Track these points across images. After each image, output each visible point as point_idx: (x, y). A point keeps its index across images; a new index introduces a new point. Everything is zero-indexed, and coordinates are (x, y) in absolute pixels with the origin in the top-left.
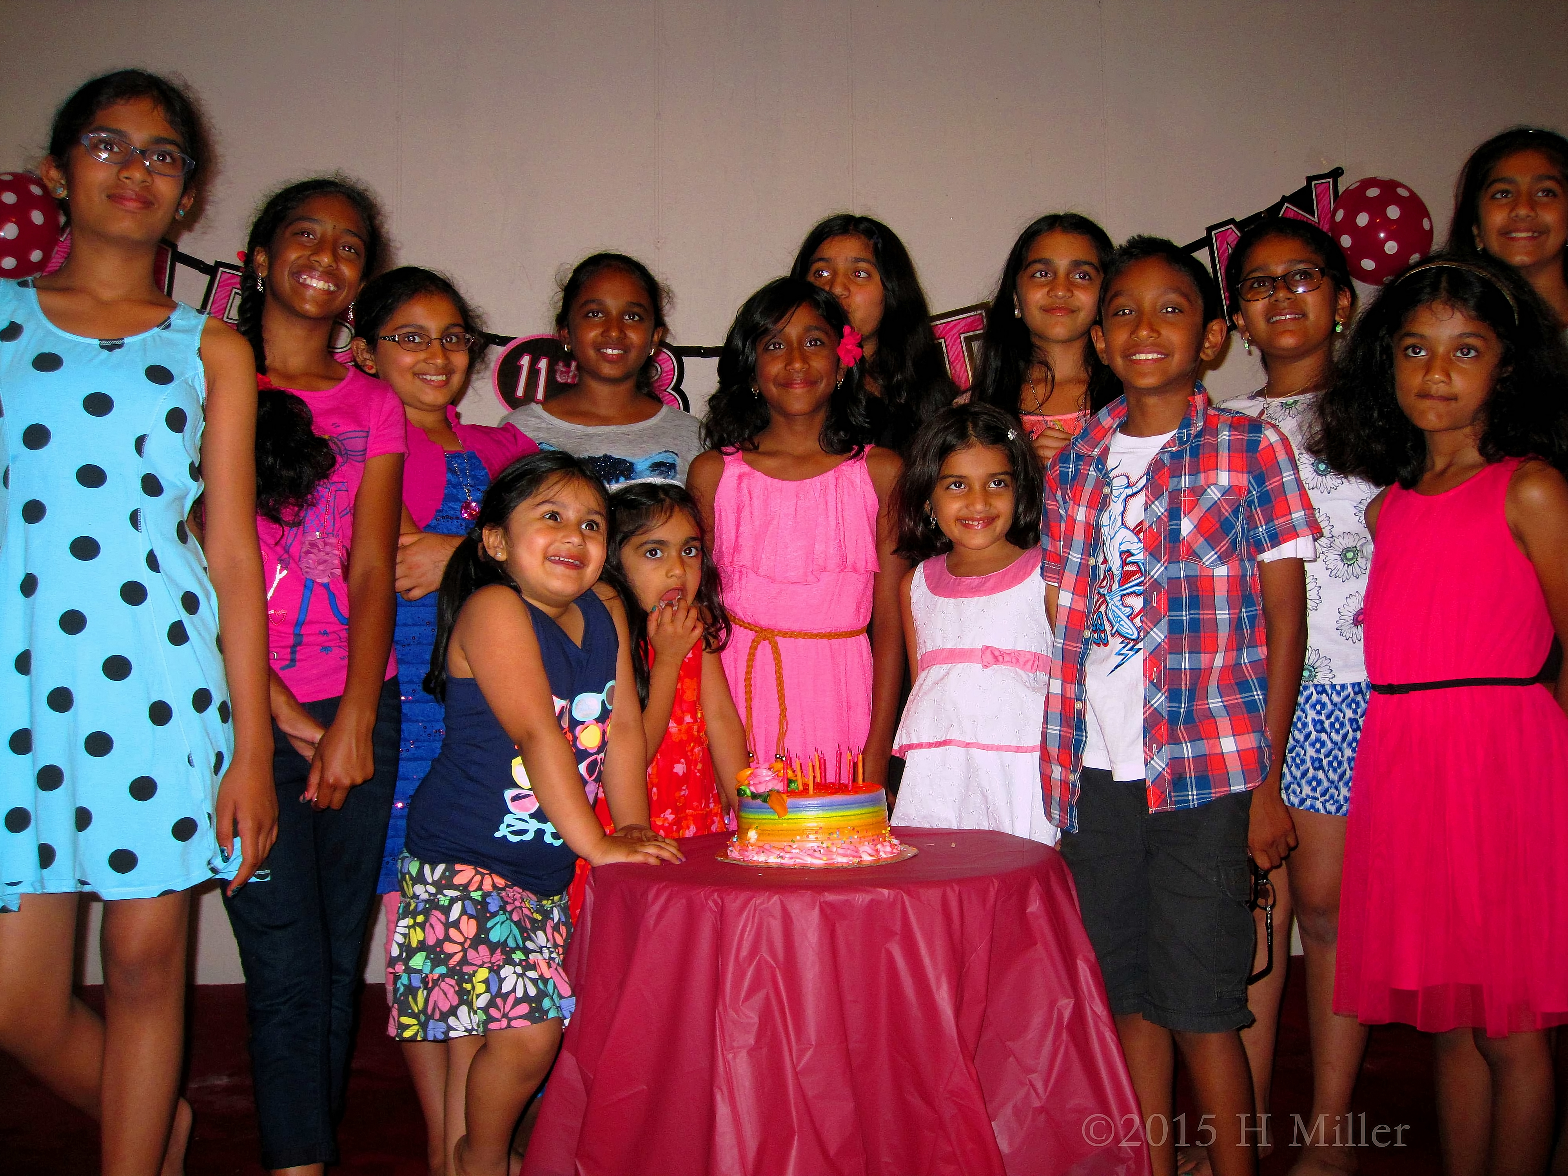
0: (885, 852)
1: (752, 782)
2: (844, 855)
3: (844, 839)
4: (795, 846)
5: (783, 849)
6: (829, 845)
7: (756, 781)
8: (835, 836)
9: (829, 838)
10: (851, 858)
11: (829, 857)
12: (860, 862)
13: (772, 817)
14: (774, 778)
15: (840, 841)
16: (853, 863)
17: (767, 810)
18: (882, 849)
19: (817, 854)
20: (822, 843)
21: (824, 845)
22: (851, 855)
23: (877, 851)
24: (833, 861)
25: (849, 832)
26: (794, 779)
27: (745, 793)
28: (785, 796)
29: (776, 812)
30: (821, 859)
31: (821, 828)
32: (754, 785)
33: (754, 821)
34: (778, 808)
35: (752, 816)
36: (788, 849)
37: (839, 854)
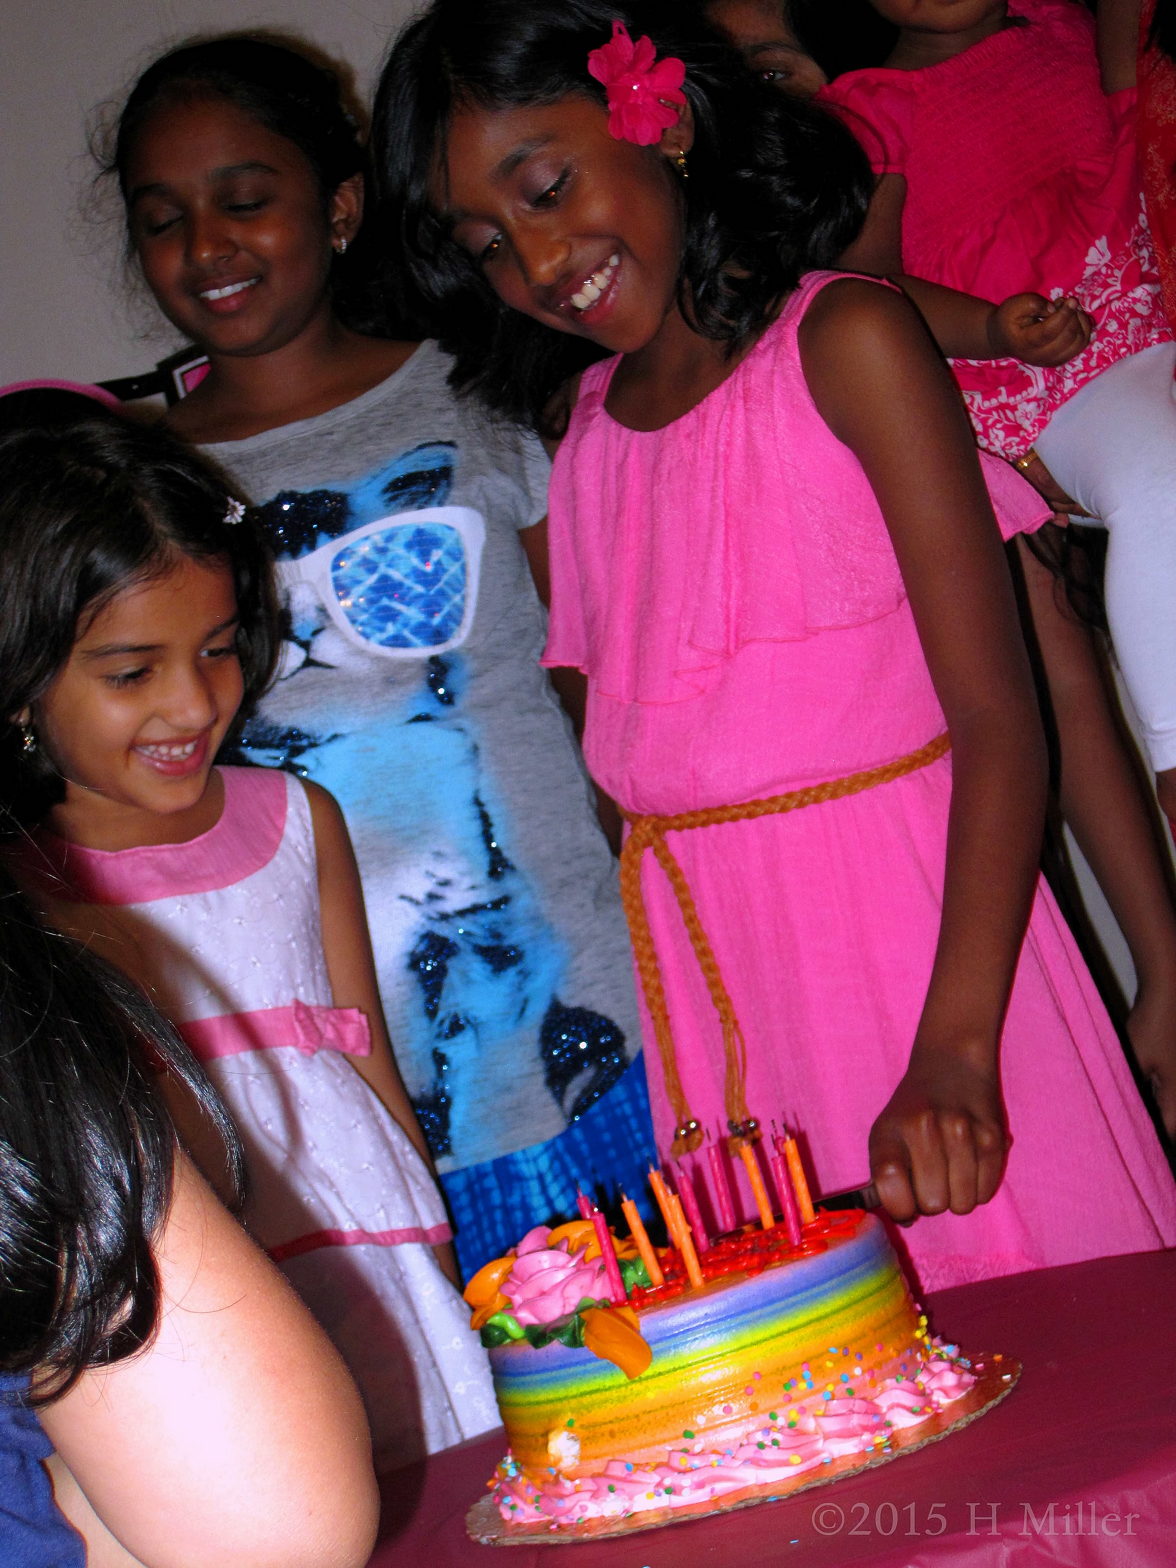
0: (946, 1392)
1: (518, 1299)
2: (846, 1434)
3: (830, 1388)
4: (697, 1449)
5: (666, 1466)
6: (794, 1415)
7: (530, 1292)
8: (803, 1386)
9: (789, 1399)
10: (866, 1437)
11: (804, 1451)
12: (894, 1440)
13: (608, 1383)
14: (579, 1270)
15: (818, 1397)
16: (878, 1448)
17: (590, 1366)
18: (934, 1385)
19: (770, 1454)
20: (773, 1416)
21: (781, 1421)
22: (865, 1429)
23: (923, 1394)
24: (816, 1461)
25: (836, 1362)
26: (629, 1255)
27: (504, 1333)
28: (627, 1312)
29: (616, 1363)
30: (786, 1463)
31: (758, 1375)
32: (528, 1304)
33: (559, 1406)
34: (618, 1351)
35: (544, 1395)
36: (683, 1462)
37: (827, 1437)
